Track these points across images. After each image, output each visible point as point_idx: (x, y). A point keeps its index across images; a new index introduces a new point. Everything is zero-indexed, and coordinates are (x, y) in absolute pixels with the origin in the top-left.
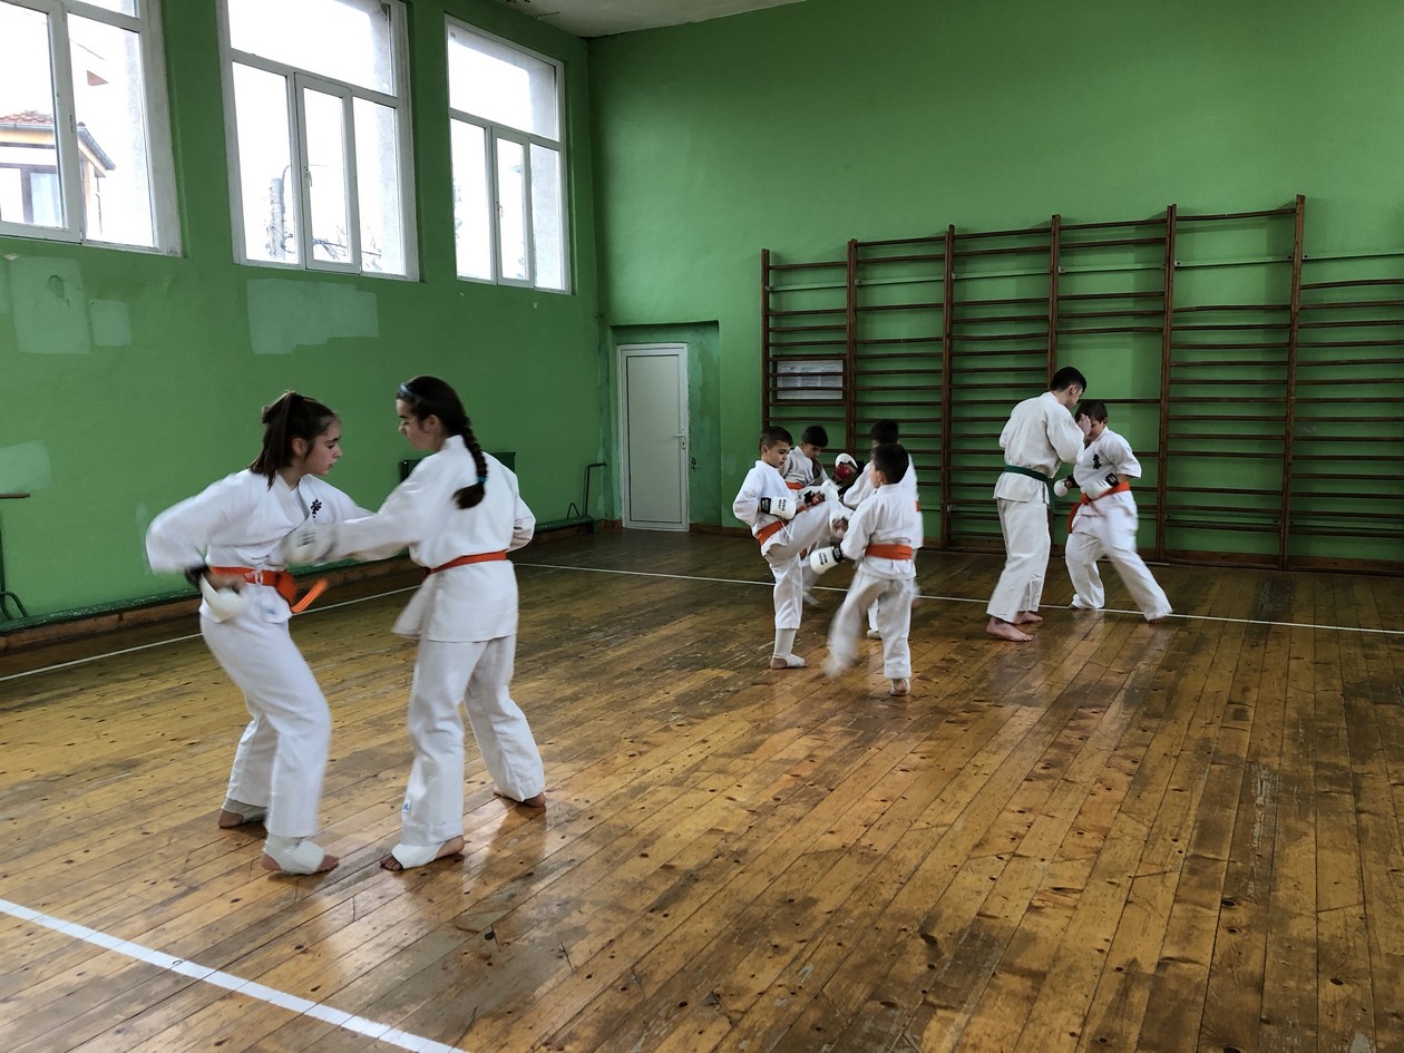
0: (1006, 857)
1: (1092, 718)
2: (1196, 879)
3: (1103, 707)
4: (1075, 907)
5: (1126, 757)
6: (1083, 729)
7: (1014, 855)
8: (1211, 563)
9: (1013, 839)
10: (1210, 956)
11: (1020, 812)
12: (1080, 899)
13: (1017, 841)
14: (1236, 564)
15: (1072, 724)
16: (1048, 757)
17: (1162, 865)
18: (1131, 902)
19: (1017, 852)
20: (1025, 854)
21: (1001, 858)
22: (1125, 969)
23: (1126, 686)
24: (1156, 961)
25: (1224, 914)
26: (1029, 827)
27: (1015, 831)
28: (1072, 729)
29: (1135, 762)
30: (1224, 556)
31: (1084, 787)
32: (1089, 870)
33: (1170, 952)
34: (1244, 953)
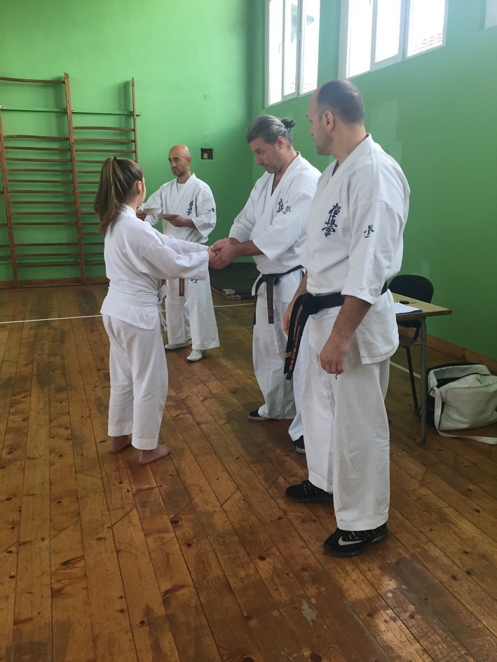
0: (14, 549)
1: (24, 402)
2: (148, 510)
3: (27, 391)
4: (85, 575)
5: (59, 426)
6: (22, 412)
7: (20, 544)
8: (46, 286)
9: (13, 528)
10: (189, 575)
11: (8, 499)
12: (85, 566)
13: (16, 528)
14: (59, 285)
15: (13, 410)
16: (8, 443)
17: (123, 508)
18: (120, 551)
19: (22, 540)
20: (28, 540)
21: (11, 552)
22: (145, 619)
23: (35, 373)
24: (161, 600)
25: (179, 532)
26: (20, 511)
27: (11, 520)
28: (16, 413)
29: (67, 428)
30: (52, 281)
31: (45, 460)
32: (78, 534)
33: (166, 586)
34: (205, 561)
